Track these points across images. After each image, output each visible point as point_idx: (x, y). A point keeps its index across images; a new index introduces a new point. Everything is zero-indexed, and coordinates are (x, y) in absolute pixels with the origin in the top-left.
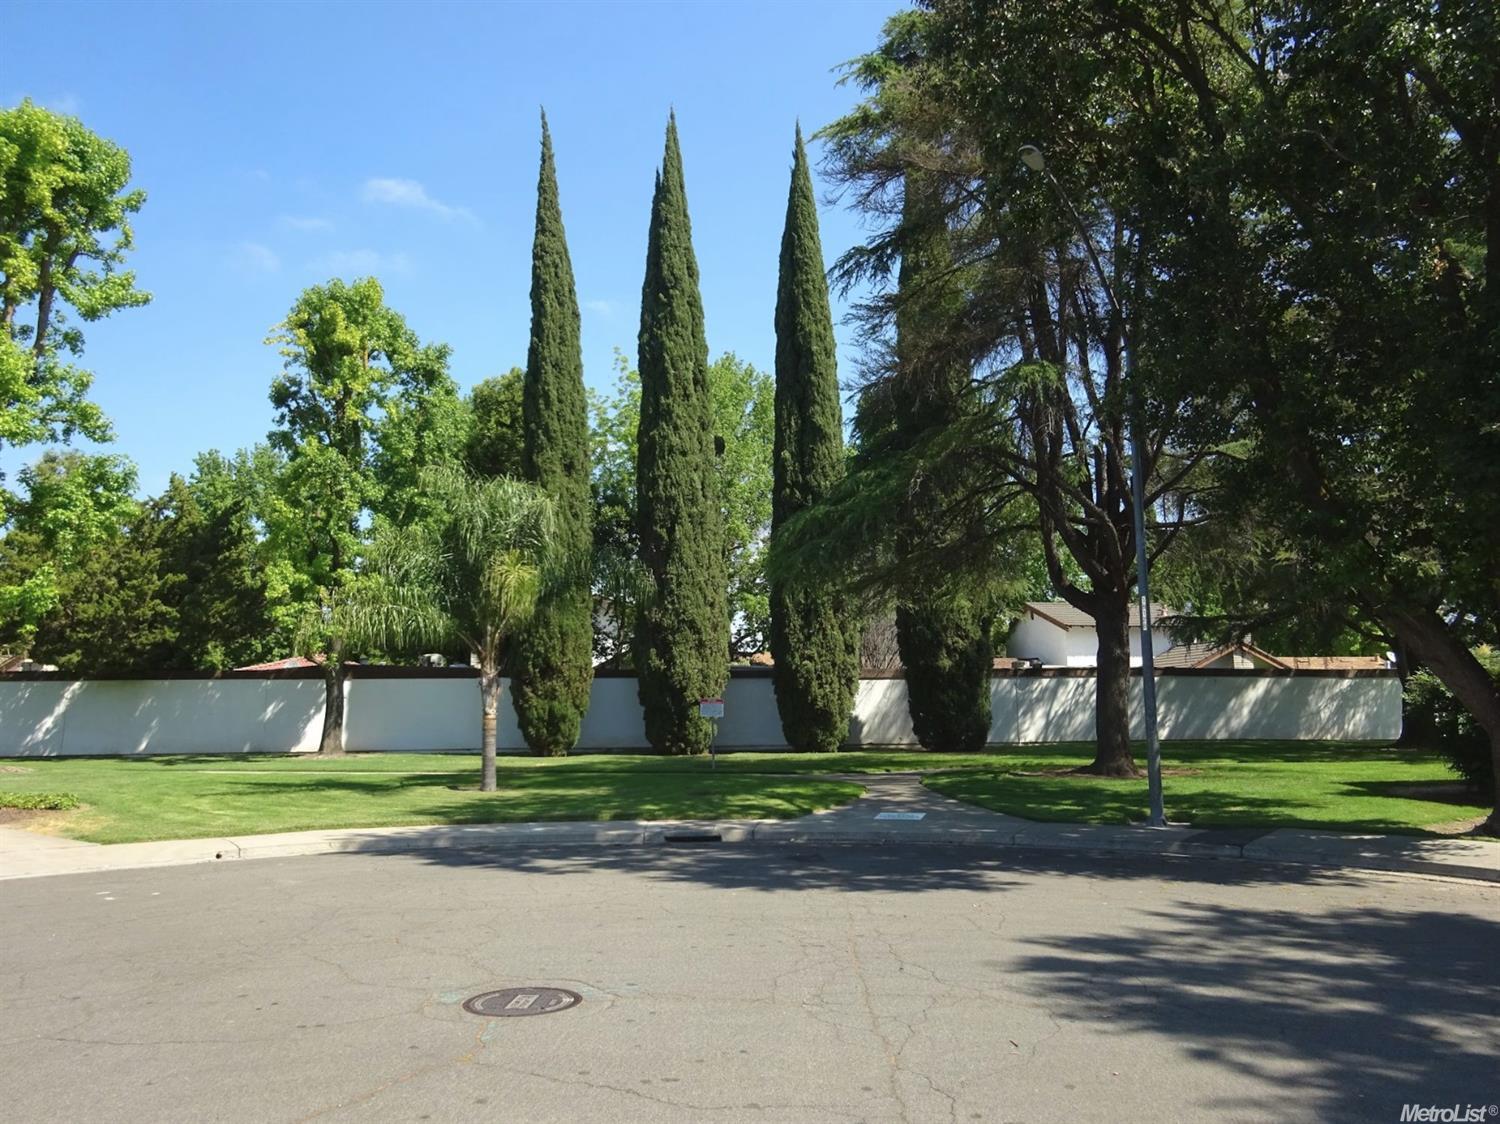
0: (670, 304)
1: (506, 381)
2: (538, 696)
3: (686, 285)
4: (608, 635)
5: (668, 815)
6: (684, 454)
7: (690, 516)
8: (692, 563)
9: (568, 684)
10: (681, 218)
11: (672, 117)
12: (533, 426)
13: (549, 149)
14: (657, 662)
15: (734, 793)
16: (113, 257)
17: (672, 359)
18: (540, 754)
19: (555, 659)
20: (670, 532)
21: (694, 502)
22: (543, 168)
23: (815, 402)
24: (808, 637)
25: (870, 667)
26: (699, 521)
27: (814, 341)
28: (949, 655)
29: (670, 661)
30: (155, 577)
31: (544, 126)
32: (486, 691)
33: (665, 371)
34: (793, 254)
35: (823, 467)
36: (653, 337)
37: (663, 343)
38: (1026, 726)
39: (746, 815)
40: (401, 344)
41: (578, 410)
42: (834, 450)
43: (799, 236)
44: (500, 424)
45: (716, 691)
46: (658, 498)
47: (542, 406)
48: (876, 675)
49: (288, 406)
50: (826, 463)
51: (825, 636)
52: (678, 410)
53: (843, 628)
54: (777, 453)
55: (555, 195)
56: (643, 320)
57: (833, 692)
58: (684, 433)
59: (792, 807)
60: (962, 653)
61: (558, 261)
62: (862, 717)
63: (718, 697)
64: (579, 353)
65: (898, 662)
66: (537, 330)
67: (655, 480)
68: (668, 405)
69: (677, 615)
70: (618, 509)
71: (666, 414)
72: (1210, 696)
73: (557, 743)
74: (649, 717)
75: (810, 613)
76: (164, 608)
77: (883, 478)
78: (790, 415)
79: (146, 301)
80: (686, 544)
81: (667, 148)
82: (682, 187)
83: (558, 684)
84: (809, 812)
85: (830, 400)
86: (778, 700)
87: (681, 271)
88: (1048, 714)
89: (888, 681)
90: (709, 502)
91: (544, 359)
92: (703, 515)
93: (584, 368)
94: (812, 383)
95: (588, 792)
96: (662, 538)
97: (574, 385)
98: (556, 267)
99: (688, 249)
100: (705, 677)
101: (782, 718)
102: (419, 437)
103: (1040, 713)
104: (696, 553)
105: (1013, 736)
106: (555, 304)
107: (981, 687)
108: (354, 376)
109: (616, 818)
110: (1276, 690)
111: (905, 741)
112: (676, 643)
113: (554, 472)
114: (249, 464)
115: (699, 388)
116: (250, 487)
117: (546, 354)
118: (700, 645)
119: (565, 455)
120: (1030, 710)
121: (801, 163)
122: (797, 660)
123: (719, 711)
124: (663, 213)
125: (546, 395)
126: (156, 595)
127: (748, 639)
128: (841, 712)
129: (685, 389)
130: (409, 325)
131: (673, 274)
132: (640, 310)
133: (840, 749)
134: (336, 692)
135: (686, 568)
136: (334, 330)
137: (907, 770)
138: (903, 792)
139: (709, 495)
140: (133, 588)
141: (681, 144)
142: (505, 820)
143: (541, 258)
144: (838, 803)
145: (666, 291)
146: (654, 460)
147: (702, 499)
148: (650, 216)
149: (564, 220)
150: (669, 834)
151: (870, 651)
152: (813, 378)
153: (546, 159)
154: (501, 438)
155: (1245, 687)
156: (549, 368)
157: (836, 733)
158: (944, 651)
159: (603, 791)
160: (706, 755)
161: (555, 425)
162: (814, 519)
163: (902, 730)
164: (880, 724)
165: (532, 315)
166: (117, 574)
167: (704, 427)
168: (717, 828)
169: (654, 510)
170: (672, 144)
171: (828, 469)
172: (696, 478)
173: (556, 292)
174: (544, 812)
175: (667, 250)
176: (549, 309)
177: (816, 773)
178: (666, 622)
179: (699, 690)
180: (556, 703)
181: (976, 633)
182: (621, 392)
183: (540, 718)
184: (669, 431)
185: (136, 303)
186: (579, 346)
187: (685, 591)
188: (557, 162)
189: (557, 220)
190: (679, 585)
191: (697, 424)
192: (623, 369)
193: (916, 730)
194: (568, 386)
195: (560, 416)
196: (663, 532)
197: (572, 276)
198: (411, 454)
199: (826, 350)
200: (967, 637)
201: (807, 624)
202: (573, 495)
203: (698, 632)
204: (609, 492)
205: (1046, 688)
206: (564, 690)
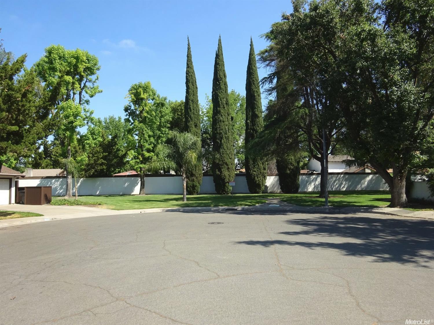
0: (220, 85)
1: (179, 104)
2: (190, 181)
3: (223, 80)
4: (205, 166)
5: (225, 205)
6: (224, 122)
7: (225, 137)
8: (226, 148)
9: (197, 178)
10: (222, 63)
11: (220, 37)
12: (187, 116)
13: (189, 46)
14: (218, 173)
15: (239, 202)
16: (94, 82)
17: (220, 98)
18: (190, 194)
19: (194, 172)
20: (221, 141)
21: (226, 134)
22: (188, 51)
23: (255, 108)
24: (254, 166)
25: (270, 173)
26: (227, 138)
27: (255, 93)
28: (289, 170)
29: (221, 172)
30: (102, 154)
31: (188, 40)
32: (183, 180)
33: (219, 102)
34: (250, 70)
35: (258, 124)
36: (215, 93)
37: (218, 94)
38: (309, 188)
39: (242, 206)
40: (156, 97)
41: (198, 112)
42: (260, 120)
43: (252, 67)
44: (178, 115)
45: (232, 179)
46: (217, 133)
47: (189, 111)
48: (271, 175)
49: (128, 112)
50: (258, 123)
51: (258, 166)
52: (222, 111)
53: (263, 164)
54: (246, 121)
55: (191, 58)
56: (213, 88)
57: (260, 179)
58: (224, 117)
59: (251, 204)
60: (292, 169)
61: (192, 75)
62: (268, 185)
63: (233, 181)
64: (197, 97)
65: (277, 172)
66: (187, 92)
67: (217, 128)
68: (220, 110)
69: (223, 161)
70: (207, 135)
71: (219, 112)
72: (357, 179)
73: (194, 192)
74: (216, 186)
75: (254, 161)
76: (103, 161)
77: (271, 133)
78: (249, 111)
79: (102, 92)
80: (225, 144)
81: (219, 45)
82: (222, 55)
83: (194, 178)
84: (255, 205)
85: (259, 107)
86: (247, 181)
87: (222, 76)
88: (315, 184)
89: (274, 177)
90: (230, 134)
91: (189, 99)
92: (228, 137)
93: (199, 101)
94: (255, 103)
95: (207, 202)
96: (219, 143)
97: (197, 106)
98: (192, 76)
99: (224, 70)
100: (230, 176)
101: (248, 186)
102: (160, 119)
103: (313, 184)
104: (227, 146)
105: (306, 190)
106: (192, 86)
107: (297, 178)
108: (146, 106)
109: (214, 206)
110: (374, 178)
111: (279, 191)
112: (222, 168)
113: (192, 127)
114: (108, 121)
115: (227, 105)
116: (108, 127)
117: (190, 98)
118: (228, 168)
119: (195, 123)
120: (310, 183)
121: (252, 47)
122: (252, 172)
123: (234, 184)
124: (218, 62)
125: (190, 108)
126: (102, 158)
127: (239, 166)
128: (263, 184)
129: (224, 106)
130: (158, 93)
131: (220, 77)
132: (212, 86)
133: (262, 193)
134: (143, 180)
135: (225, 150)
136: (140, 95)
137: (278, 197)
138: (275, 201)
139: (230, 132)
140: (96, 156)
141: (222, 43)
142: (192, 207)
143: (188, 74)
144: (261, 203)
145: (218, 81)
146: (216, 124)
147: (228, 133)
148: (214, 62)
149: (193, 64)
150: (226, 209)
151: (270, 169)
152: (255, 102)
153: (189, 49)
154: (179, 118)
155: (366, 177)
156: (191, 102)
157: (261, 189)
158: (288, 169)
159: (210, 201)
160: (230, 194)
161: (192, 116)
162: (255, 142)
163: (278, 188)
164: (272, 187)
165: (186, 88)
166: (92, 154)
167: (228, 115)
168: (236, 208)
169: (217, 136)
170: (220, 44)
171: (259, 125)
172: (227, 128)
173: (192, 82)
174: (199, 205)
175: (219, 71)
176: (190, 87)
177: (256, 198)
178: (220, 163)
179: (228, 179)
180: (194, 182)
181: (296, 165)
182: (207, 105)
183: (190, 186)
184: (220, 116)
185: (99, 92)
186: (197, 96)
187: (225, 155)
188: (191, 50)
189: (192, 64)
190: (223, 154)
191: (227, 114)
192: (207, 99)
193: (281, 188)
194: (195, 106)
195: (194, 114)
196: (219, 141)
197: (195, 78)
198: (159, 124)
199: (258, 95)
200: (294, 165)
201: (254, 163)
202: (197, 132)
203: (228, 165)
204: (204, 130)
205: (314, 178)
206: (196, 179)
